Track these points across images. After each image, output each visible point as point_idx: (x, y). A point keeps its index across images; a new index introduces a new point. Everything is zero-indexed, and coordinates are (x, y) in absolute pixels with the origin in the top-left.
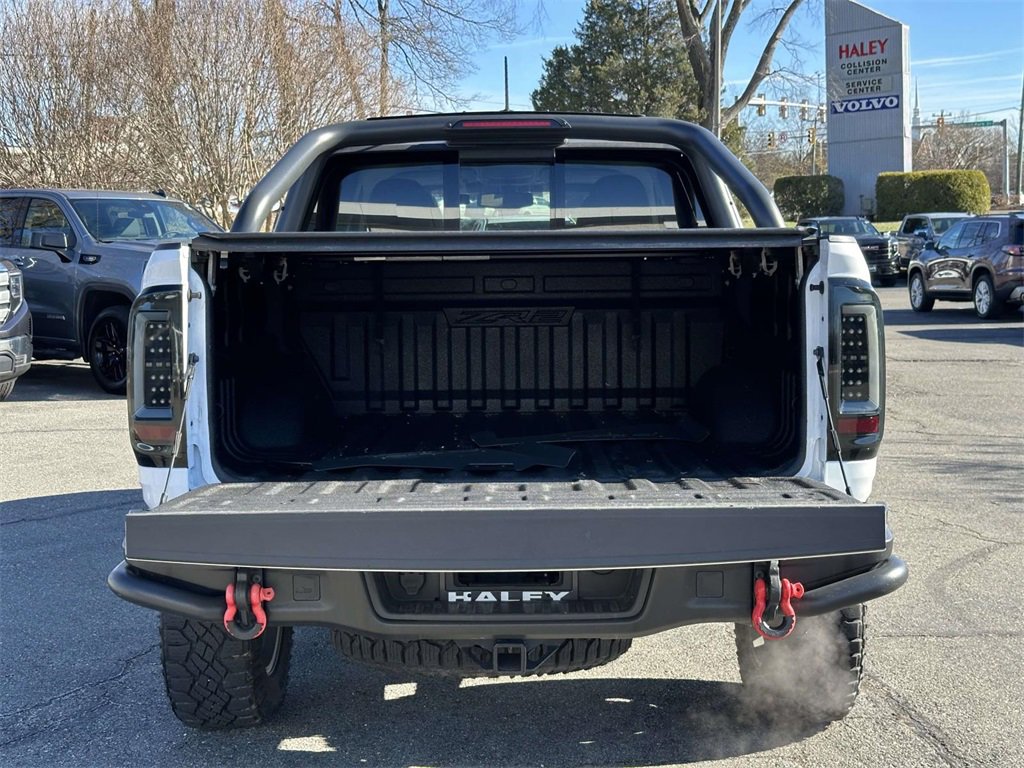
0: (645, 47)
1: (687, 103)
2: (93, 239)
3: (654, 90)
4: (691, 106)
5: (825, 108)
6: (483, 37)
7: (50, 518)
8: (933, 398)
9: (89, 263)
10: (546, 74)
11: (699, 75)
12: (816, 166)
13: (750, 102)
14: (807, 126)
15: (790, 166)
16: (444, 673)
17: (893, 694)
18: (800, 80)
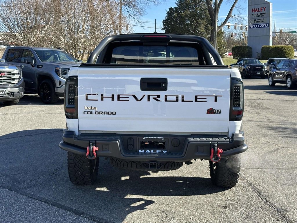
0: (196, 8)
1: (208, 24)
2: (41, 61)
3: (198, 21)
4: (209, 25)
5: (247, 26)
6: (149, 4)
7: (33, 135)
8: (271, 110)
9: (40, 67)
10: (167, 15)
11: (211, 16)
12: (245, 43)
13: (226, 24)
14: (243, 31)
15: (237, 43)
16: (137, 170)
17: (248, 181)
18: (240, 18)
